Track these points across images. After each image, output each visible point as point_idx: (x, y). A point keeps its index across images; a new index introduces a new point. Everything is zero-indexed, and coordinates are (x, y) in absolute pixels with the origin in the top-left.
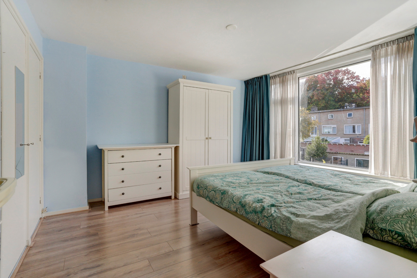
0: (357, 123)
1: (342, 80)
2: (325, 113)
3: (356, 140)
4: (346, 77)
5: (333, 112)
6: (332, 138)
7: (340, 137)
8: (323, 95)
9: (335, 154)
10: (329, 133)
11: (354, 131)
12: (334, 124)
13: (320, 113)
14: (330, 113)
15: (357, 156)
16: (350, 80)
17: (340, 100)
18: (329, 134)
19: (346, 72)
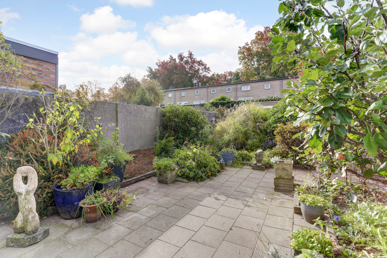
0: (202, 99)
2: (179, 91)
5: (185, 90)
12: (186, 101)
13: (175, 90)
19: (200, 63)
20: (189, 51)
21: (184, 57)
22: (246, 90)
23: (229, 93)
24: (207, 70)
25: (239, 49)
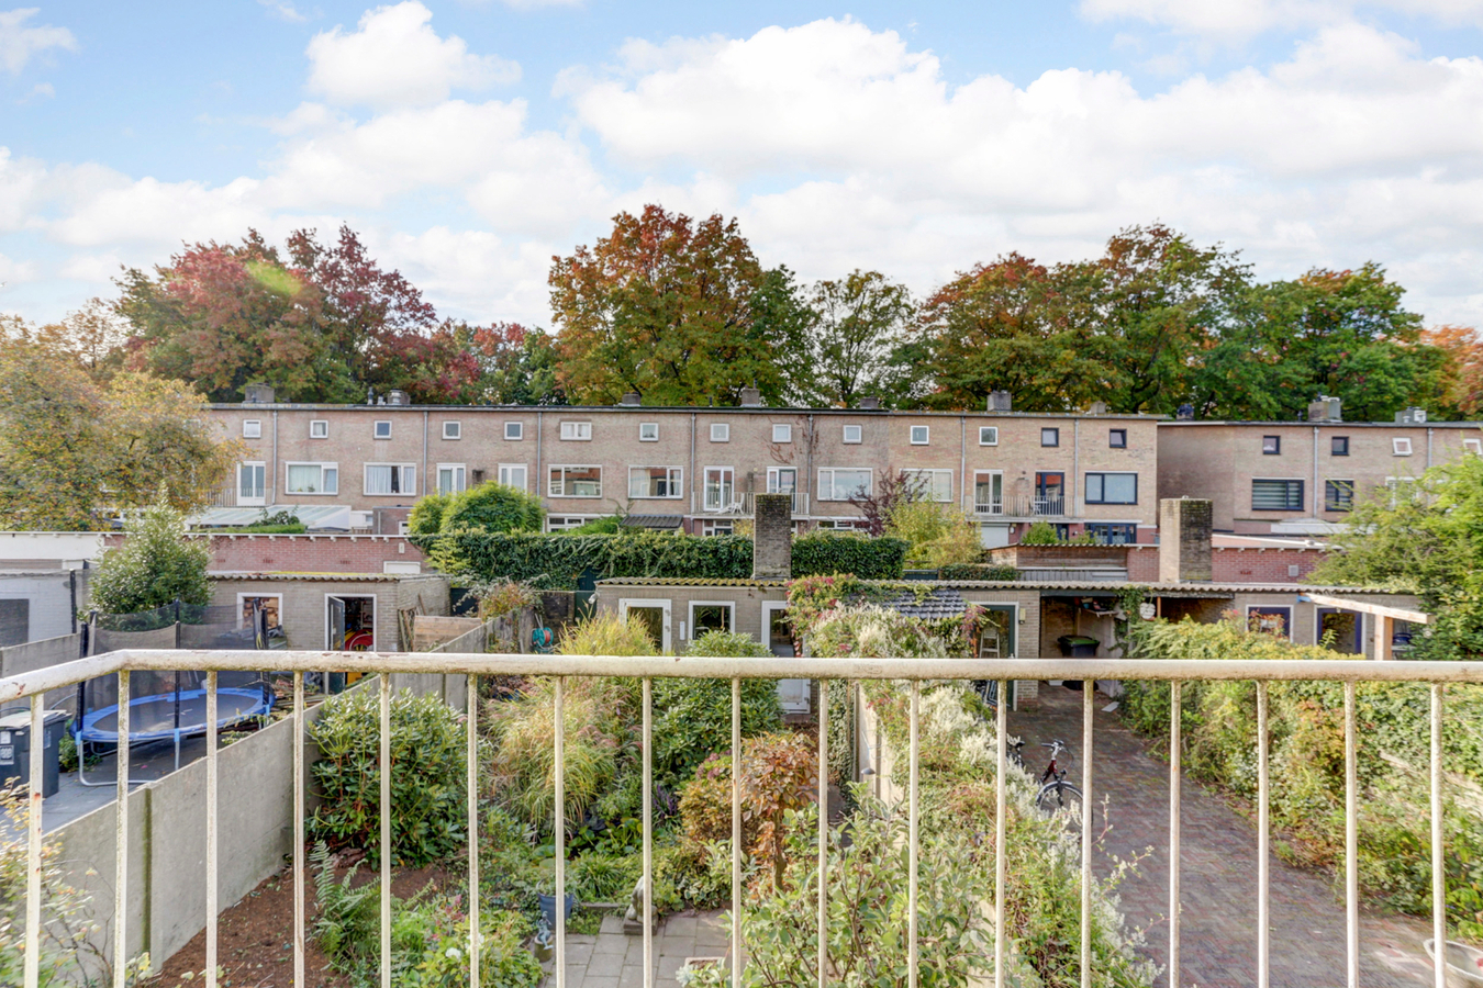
0: (405, 458)
1: (383, 307)
2: (297, 415)
3: (394, 517)
4: (394, 302)
5: (327, 414)
6: (321, 509)
7: (349, 507)
8: (307, 348)
9: (249, 584)
10: (312, 489)
11: (395, 486)
12: (329, 459)
13: (278, 411)
14: (315, 415)
15: (333, 584)
16: (407, 315)
17: (374, 378)
18: (312, 496)
19: (393, 282)
20: (345, 230)
21: (321, 249)
22: (576, 437)
23: (515, 445)
24: (419, 315)
25: (555, 264)
